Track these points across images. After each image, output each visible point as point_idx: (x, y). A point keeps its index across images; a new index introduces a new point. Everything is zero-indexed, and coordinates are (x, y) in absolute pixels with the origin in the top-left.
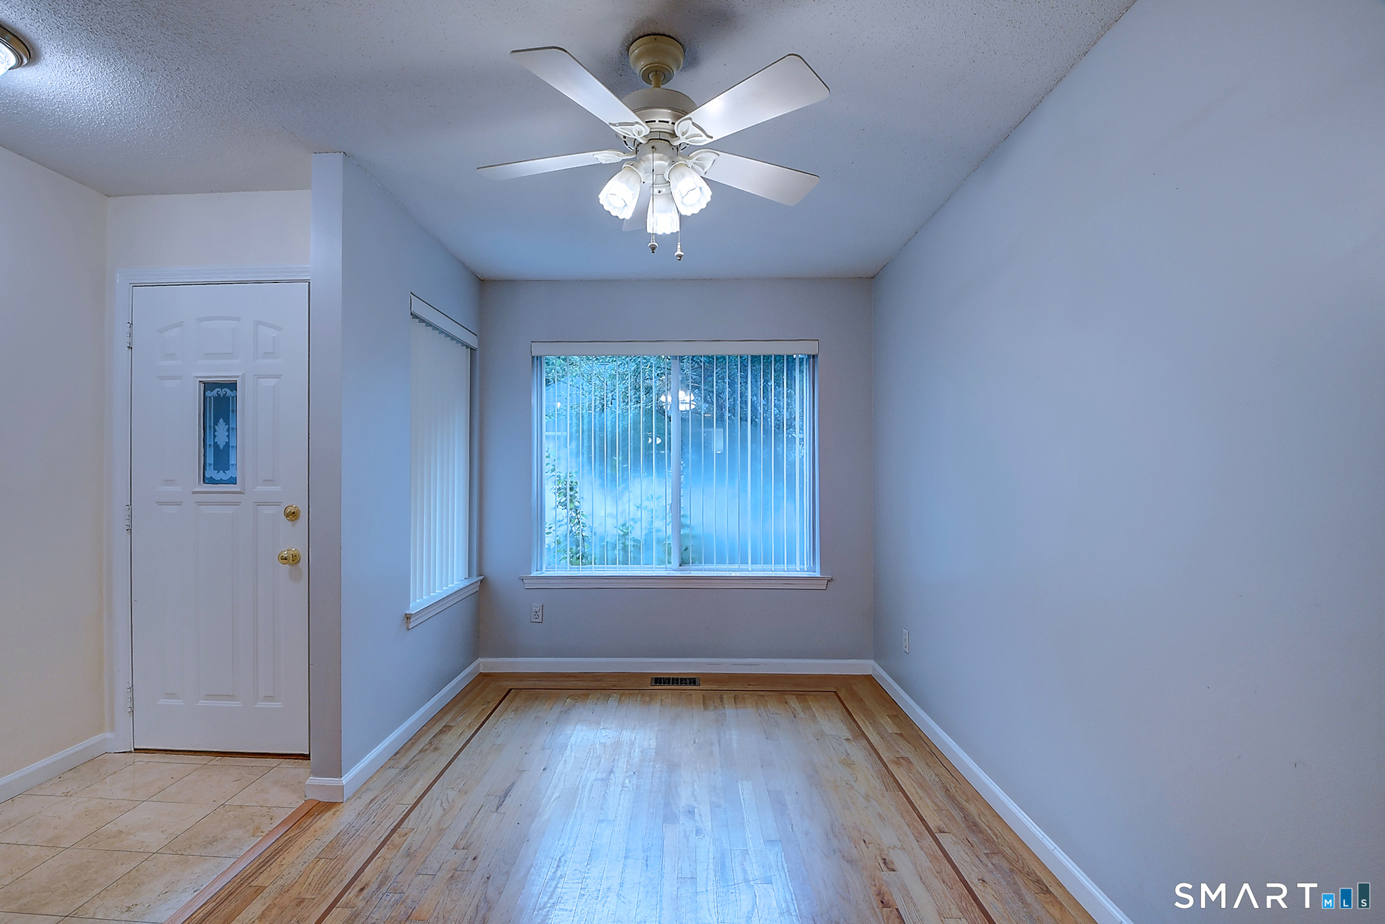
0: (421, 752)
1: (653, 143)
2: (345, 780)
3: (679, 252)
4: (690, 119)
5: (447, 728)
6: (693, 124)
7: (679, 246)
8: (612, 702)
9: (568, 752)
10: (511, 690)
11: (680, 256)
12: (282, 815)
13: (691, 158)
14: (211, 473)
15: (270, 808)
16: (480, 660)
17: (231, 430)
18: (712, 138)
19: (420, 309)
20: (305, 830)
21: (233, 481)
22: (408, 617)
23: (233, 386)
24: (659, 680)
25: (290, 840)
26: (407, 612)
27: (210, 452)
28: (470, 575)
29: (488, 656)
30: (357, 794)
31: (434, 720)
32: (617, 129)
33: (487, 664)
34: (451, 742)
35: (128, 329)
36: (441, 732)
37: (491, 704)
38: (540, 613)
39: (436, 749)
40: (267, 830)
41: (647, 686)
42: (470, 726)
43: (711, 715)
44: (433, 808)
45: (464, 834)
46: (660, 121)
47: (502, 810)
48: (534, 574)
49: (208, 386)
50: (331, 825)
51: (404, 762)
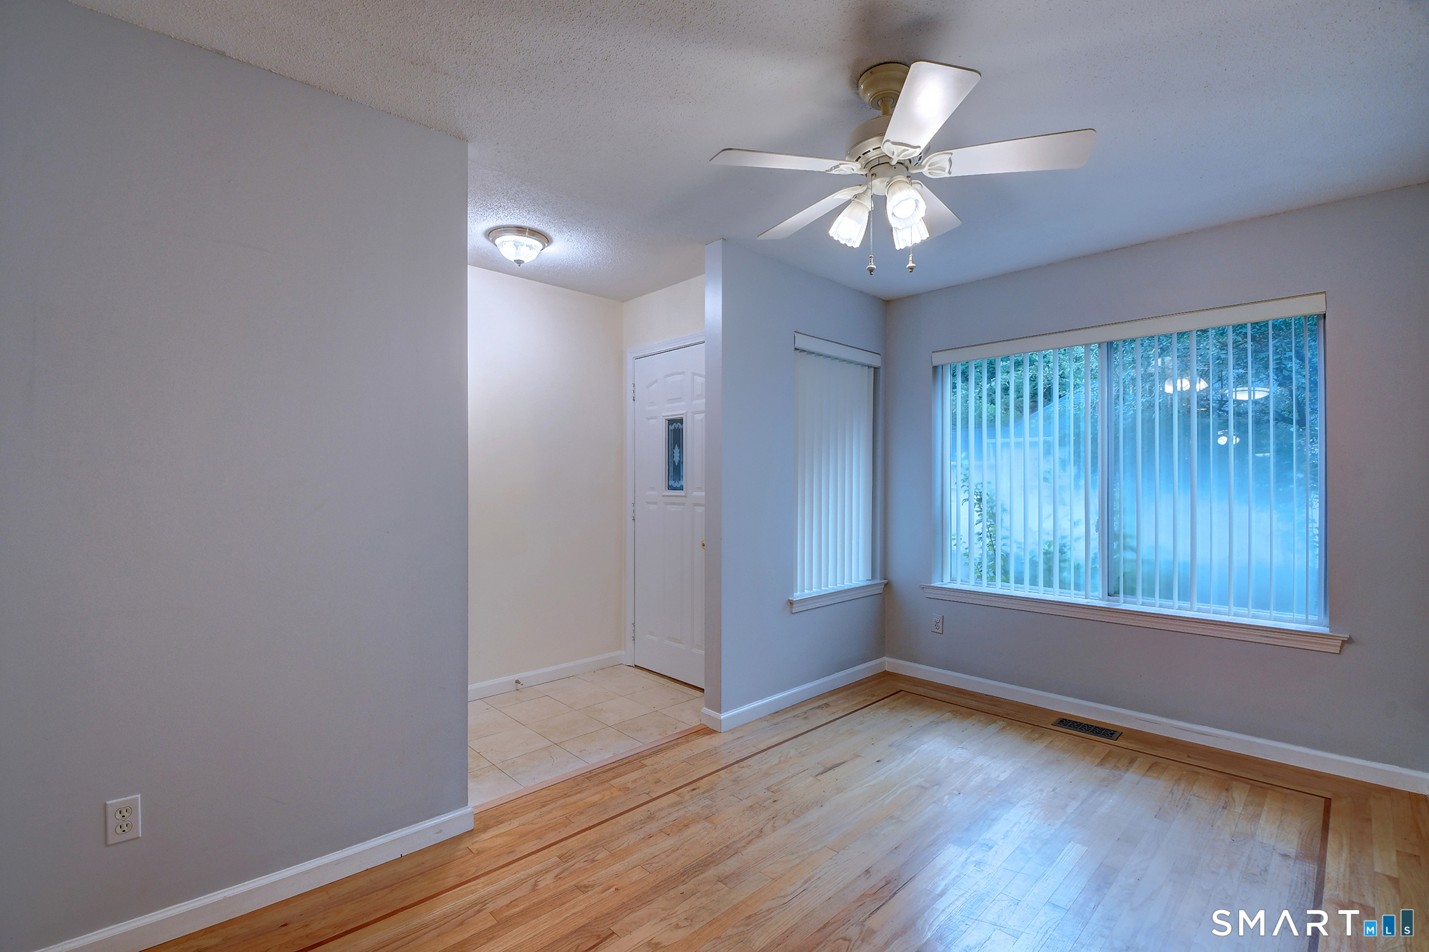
0: (794, 716)
1: (874, 171)
2: (723, 716)
3: (911, 264)
4: (888, 141)
5: (827, 705)
6: (894, 143)
7: (911, 258)
8: (992, 728)
9: (911, 755)
10: (901, 691)
11: (911, 268)
12: (683, 727)
13: (924, 167)
14: (671, 483)
15: (679, 721)
16: (885, 659)
17: (681, 453)
18: (919, 147)
19: (802, 342)
20: (688, 742)
21: (681, 488)
22: (791, 603)
23: (681, 421)
24: (1067, 723)
25: (677, 745)
26: (790, 599)
27: (671, 468)
28: (873, 577)
29: (891, 657)
30: (732, 731)
31: (821, 697)
32: (833, 172)
33: (889, 663)
34: (823, 716)
35: (632, 388)
36: (820, 707)
37: (874, 698)
38: (940, 624)
39: (806, 718)
40: (669, 733)
41: (1046, 724)
42: (844, 710)
43: (1103, 772)
44: (773, 757)
45: (781, 782)
46: (874, 149)
47: (819, 777)
48: (938, 584)
49: (671, 422)
50: (705, 743)
51: (777, 720)
